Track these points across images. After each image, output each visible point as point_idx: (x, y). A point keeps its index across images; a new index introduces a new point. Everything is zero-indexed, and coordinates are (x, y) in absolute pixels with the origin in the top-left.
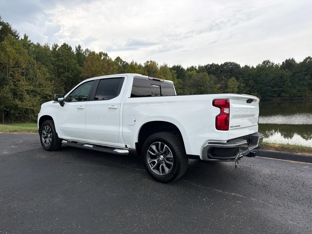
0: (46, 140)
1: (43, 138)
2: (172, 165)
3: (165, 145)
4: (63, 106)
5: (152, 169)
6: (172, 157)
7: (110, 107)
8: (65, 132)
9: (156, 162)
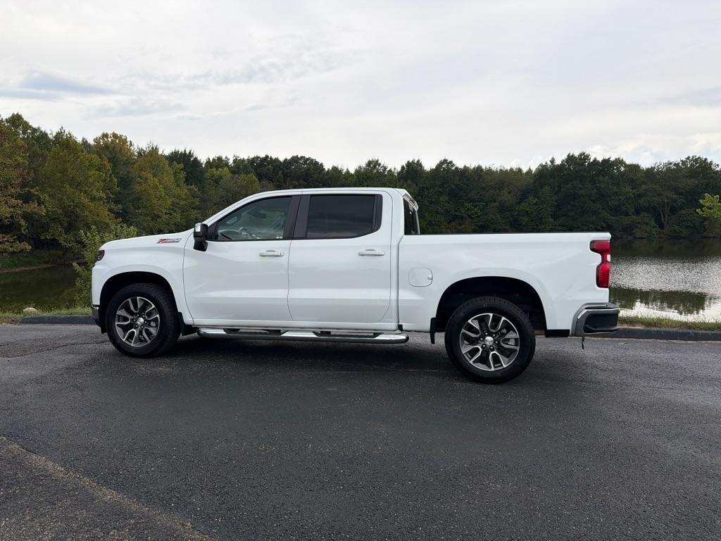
0: (133, 332)
1: (117, 327)
2: (518, 350)
3: (503, 318)
4: (205, 250)
5: (471, 362)
6: (518, 336)
7: (363, 251)
8: (210, 308)
9: (481, 349)
